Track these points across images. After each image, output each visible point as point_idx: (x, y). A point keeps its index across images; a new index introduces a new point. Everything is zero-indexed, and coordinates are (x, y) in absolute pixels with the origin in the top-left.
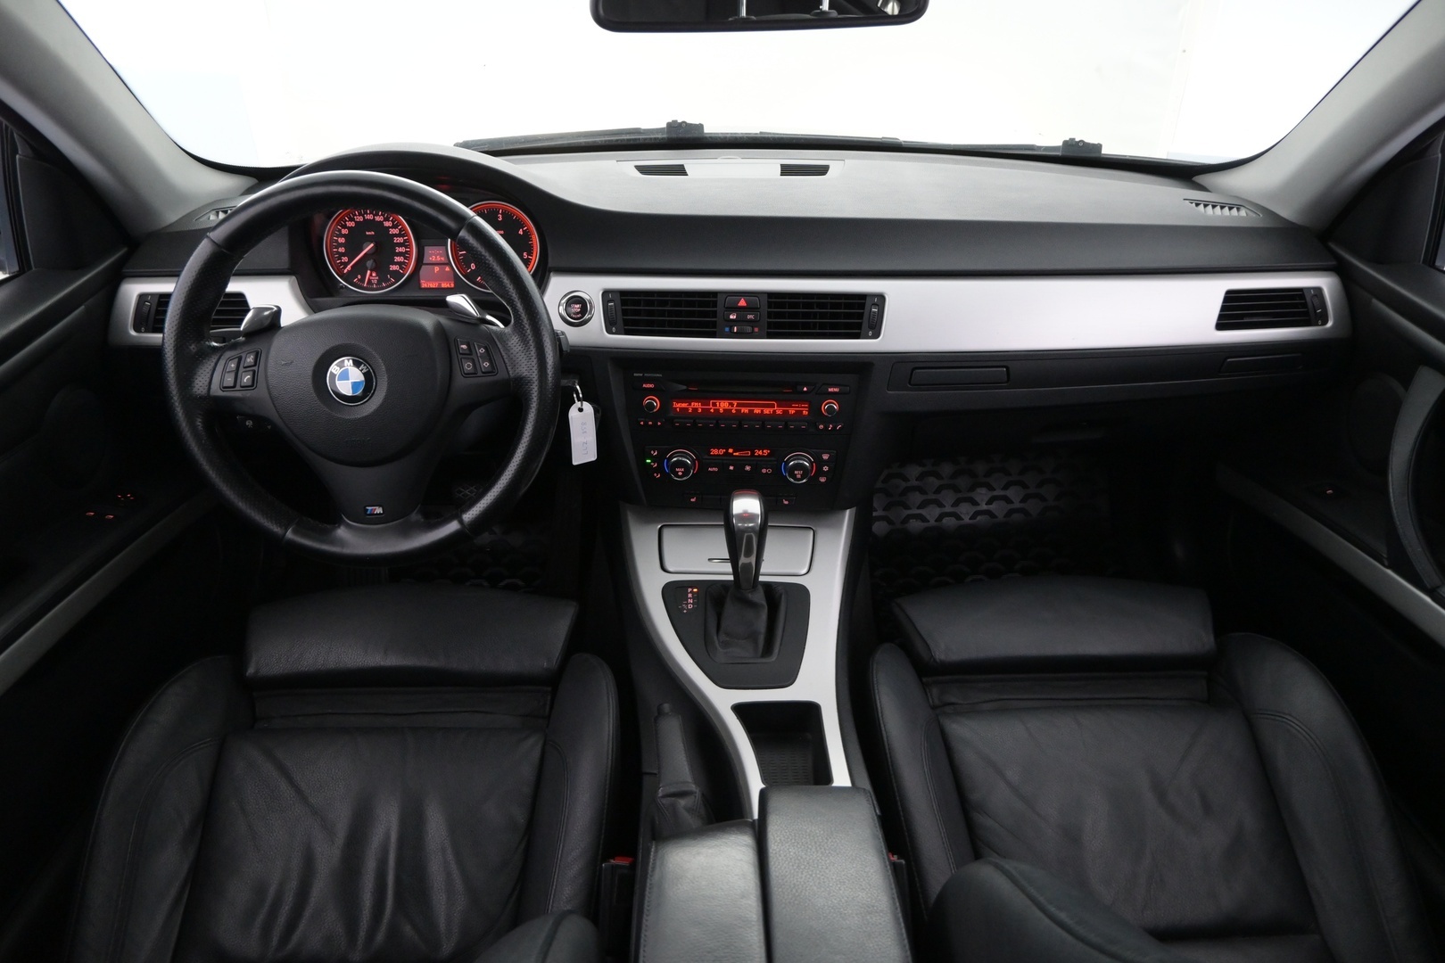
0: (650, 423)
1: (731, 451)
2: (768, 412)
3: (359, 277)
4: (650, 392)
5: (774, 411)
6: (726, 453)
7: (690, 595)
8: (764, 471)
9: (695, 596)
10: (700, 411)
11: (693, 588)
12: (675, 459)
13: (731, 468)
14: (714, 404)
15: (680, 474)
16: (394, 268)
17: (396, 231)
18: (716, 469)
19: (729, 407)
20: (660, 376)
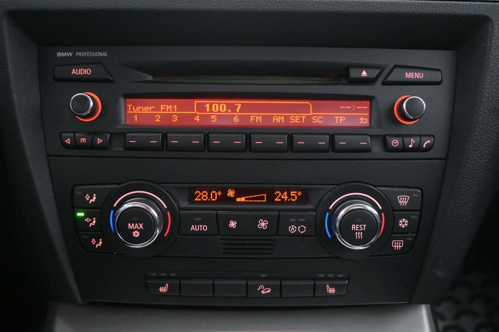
0: (83, 140)
1: (231, 193)
2: (297, 121)
4: (84, 83)
5: (309, 118)
6: (224, 198)
8: (292, 229)
13: (233, 224)
14: (201, 108)
15: (136, 234)
18: (204, 228)
19: (227, 112)
20: (105, 54)
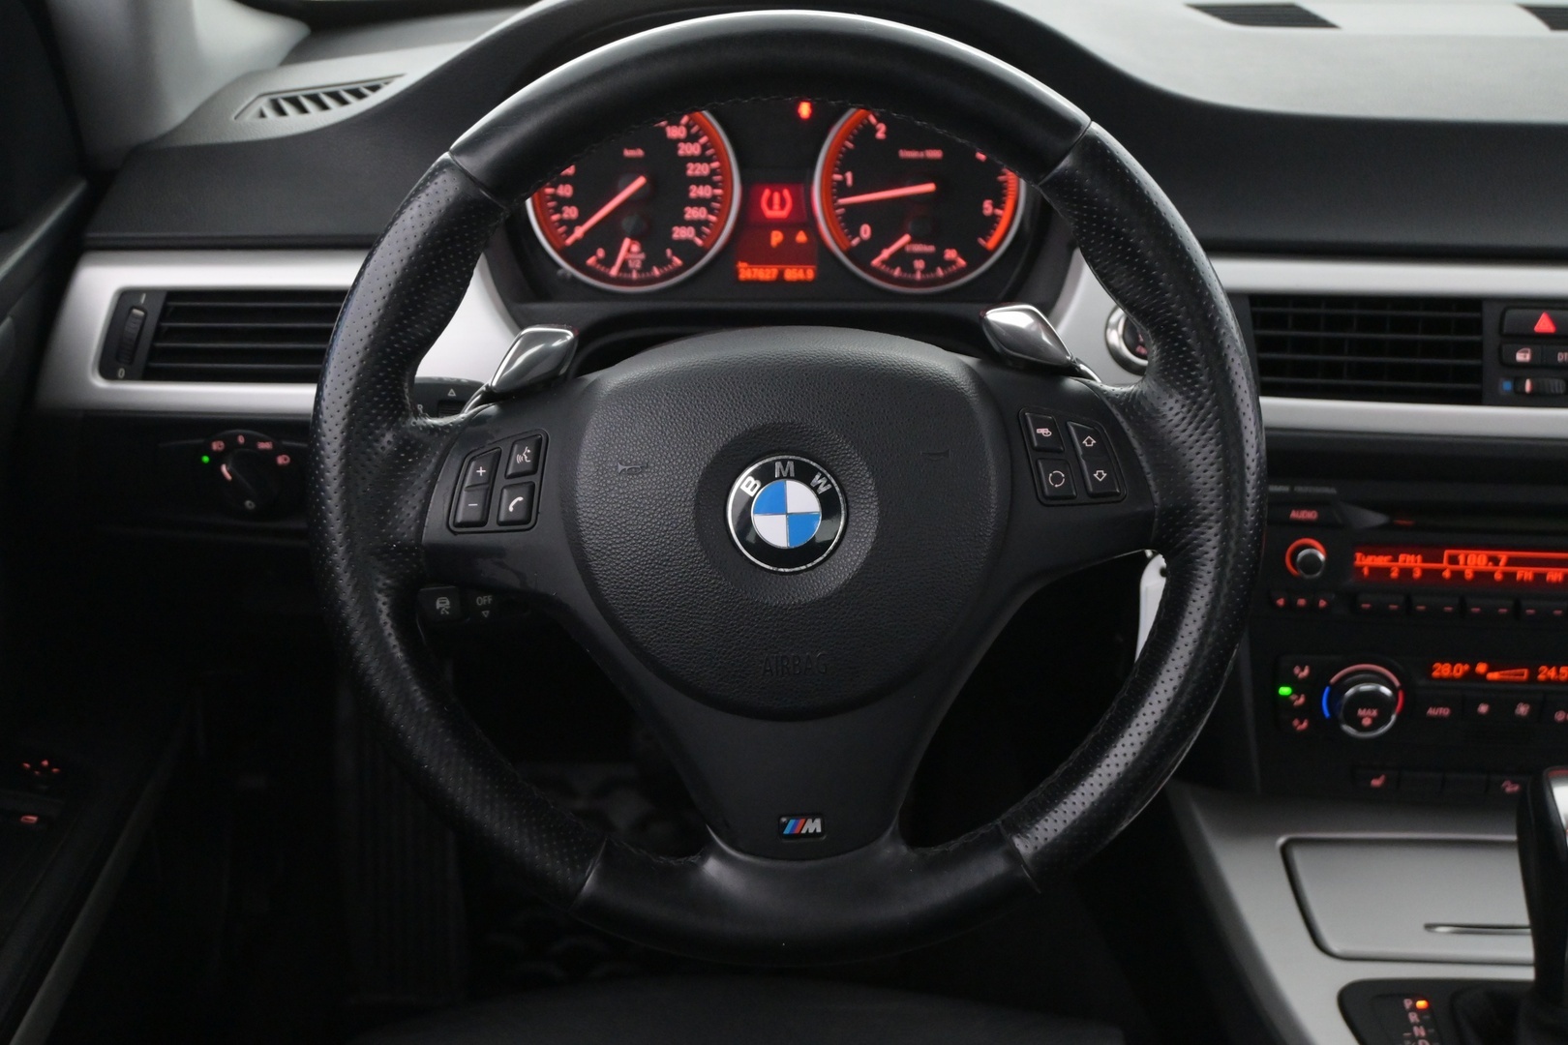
0: (1302, 602)
1: (1481, 668)
3: (601, 253)
4: (1306, 529)
6: (1470, 675)
7: (1413, 1017)
8: (1560, 717)
9: (1428, 1018)
10: (1417, 574)
11: (1416, 998)
12: (1350, 692)
14: (1454, 560)
15: (1367, 722)
16: (681, 233)
17: (693, 149)
18: (1445, 712)
19: (1487, 565)
20: (1332, 491)
